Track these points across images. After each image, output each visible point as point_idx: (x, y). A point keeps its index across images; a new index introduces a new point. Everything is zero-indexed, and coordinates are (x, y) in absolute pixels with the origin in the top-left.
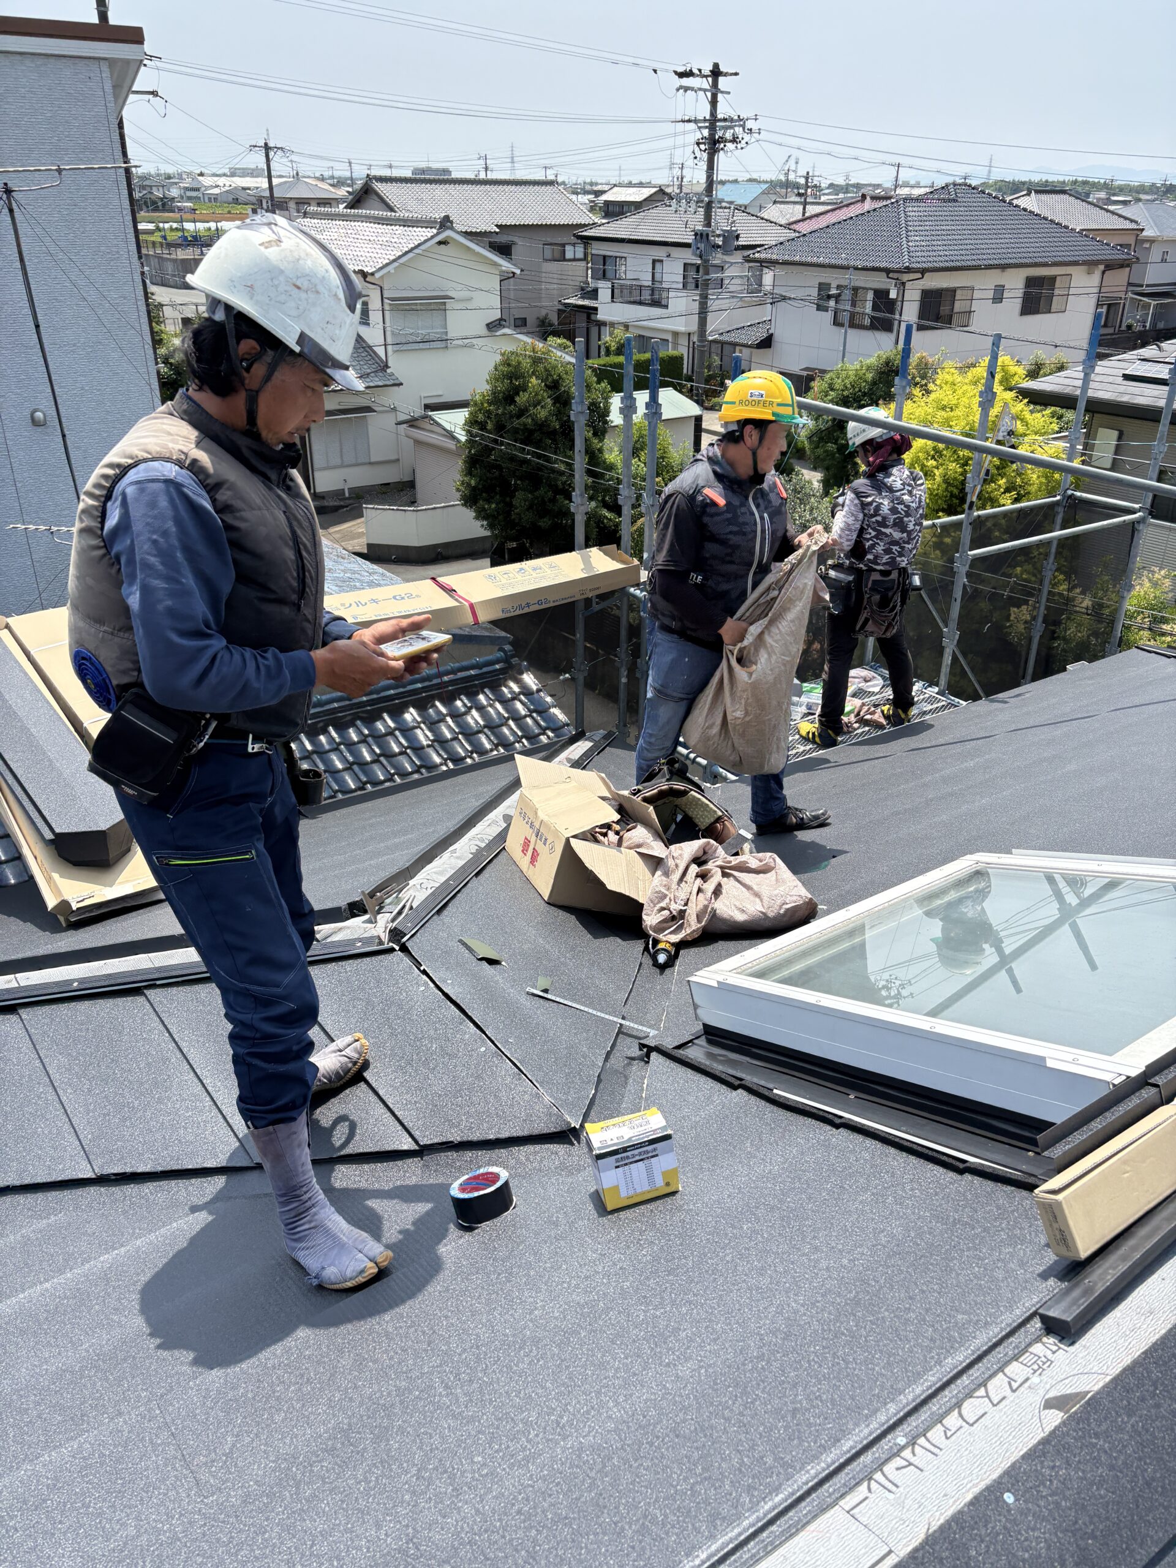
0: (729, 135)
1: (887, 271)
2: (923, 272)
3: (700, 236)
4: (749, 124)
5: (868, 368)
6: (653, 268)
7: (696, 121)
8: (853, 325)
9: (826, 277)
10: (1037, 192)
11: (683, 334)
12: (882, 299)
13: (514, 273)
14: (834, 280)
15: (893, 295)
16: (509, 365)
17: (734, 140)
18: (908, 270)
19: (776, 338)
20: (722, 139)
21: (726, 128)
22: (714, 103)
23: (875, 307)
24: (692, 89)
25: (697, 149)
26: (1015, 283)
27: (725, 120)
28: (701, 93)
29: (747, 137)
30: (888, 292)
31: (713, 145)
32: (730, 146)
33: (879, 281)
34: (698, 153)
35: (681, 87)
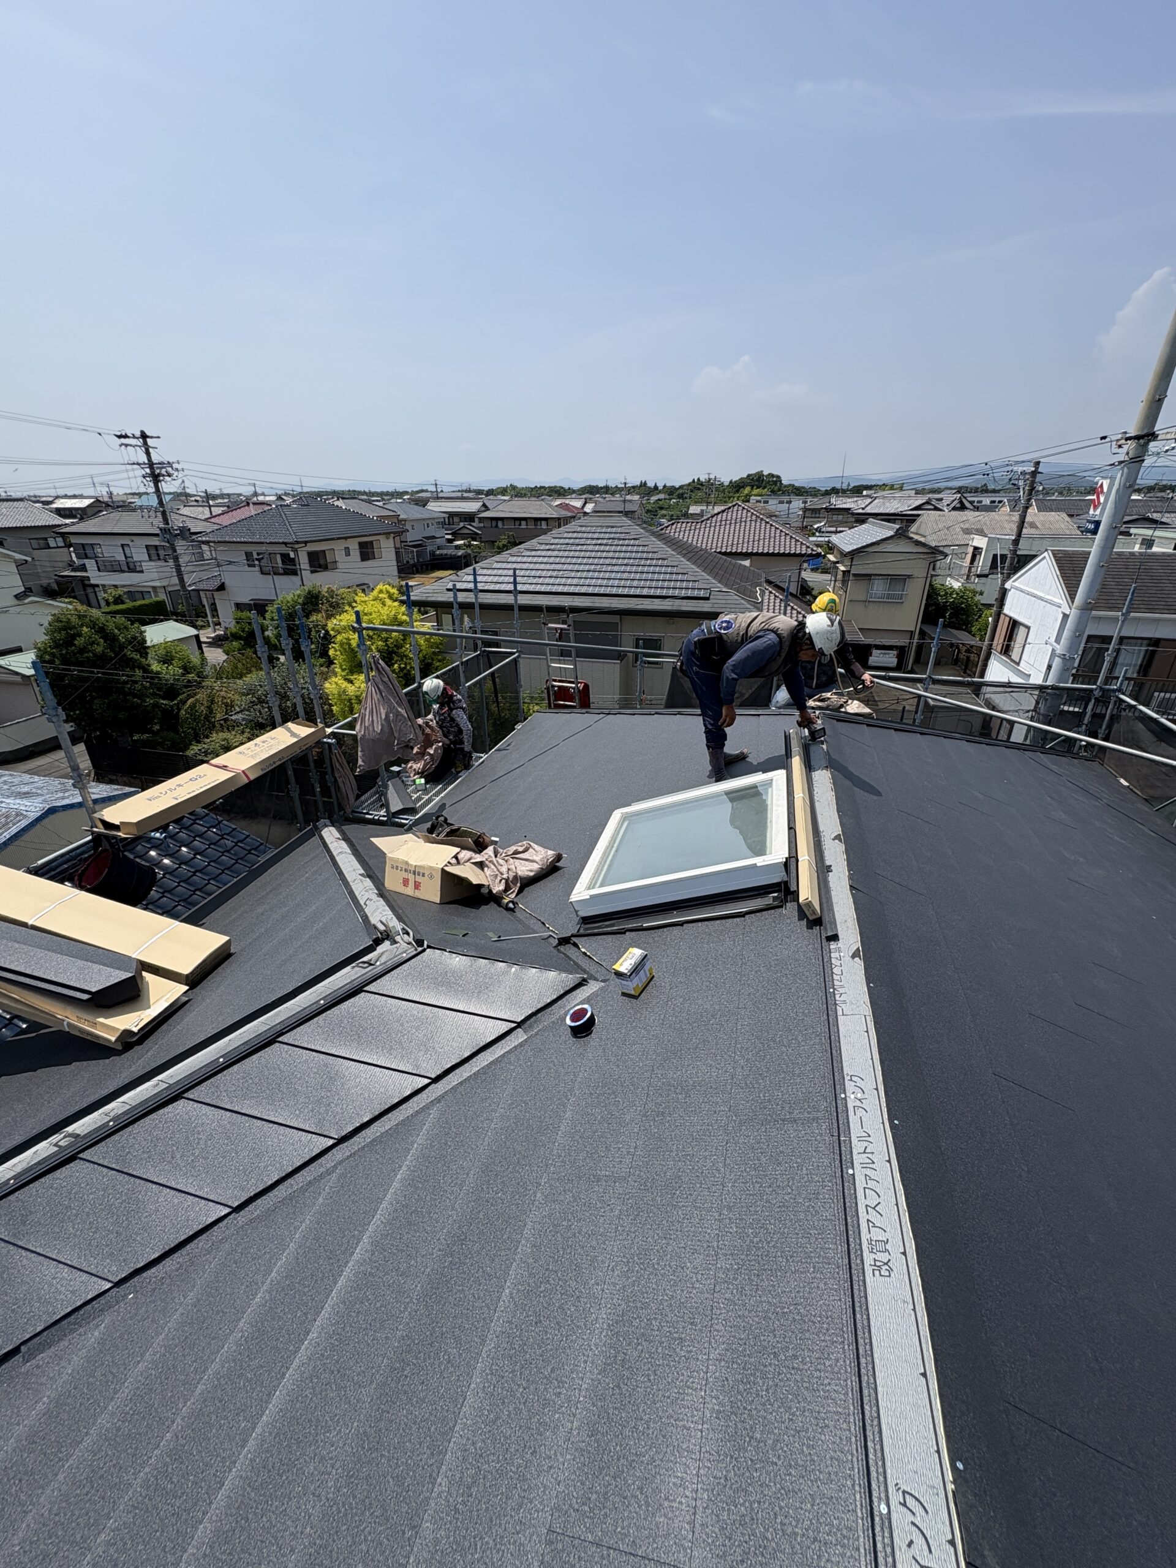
0: (163, 471)
1: (285, 544)
2: (306, 543)
3: (164, 531)
4: (175, 466)
5: (299, 596)
6: (124, 550)
7: (138, 464)
8: (275, 574)
9: (250, 548)
10: (343, 498)
11: (160, 587)
12: (285, 557)
13: (26, 561)
14: (254, 550)
15: (292, 555)
16: (61, 621)
17: (169, 475)
18: (297, 542)
19: (227, 584)
20: (159, 475)
21: (161, 468)
22: (148, 453)
23: (283, 562)
24: (131, 445)
25: (144, 481)
26: (354, 545)
27: (159, 464)
28: (138, 448)
29: (176, 473)
30: (289, 555)
31: (156, 478)
32: (167, 478)
33: (284, 549)
34: (146, 483)
35: (121, 445)
